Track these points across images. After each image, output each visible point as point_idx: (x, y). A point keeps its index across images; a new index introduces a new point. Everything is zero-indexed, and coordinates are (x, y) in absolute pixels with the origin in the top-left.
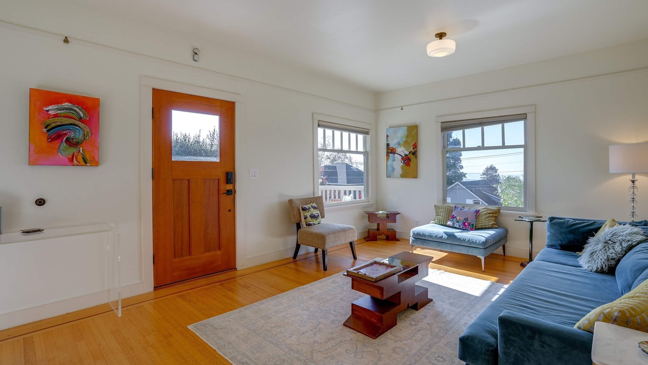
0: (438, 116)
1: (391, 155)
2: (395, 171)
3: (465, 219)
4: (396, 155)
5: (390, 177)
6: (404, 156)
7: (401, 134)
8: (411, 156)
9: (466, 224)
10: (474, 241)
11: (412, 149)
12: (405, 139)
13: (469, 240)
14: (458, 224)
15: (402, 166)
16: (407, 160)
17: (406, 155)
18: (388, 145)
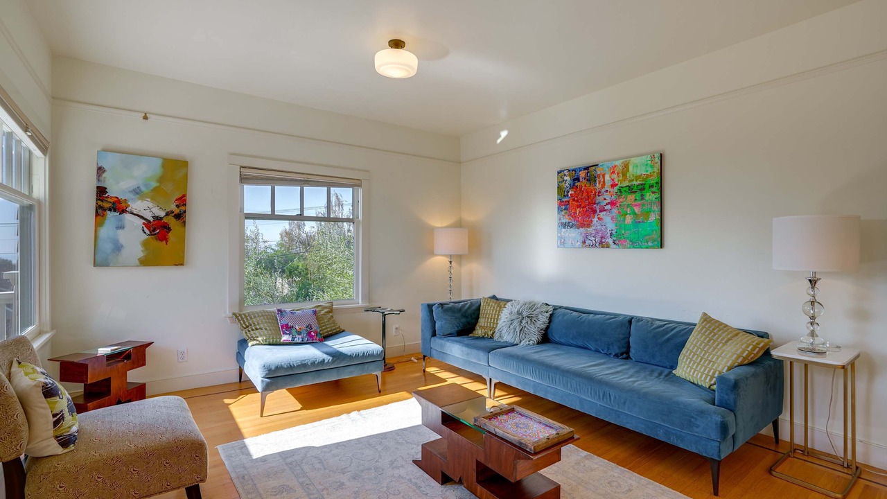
0: (232, 154)
1: (110, 214)
2: (125, 252)
3: (307, 327)
4: (127, 216)
5: (108, 266)
6: (151, 219)
7: (145, 172)
8: (171, 221)
9: (313, 334)
10: (371, 353)
11: (173, 207)
12: (154, 184)
13: (364, 354)
14: (300, 336)
15: (146, 240)
16: (159, 229)
17: (157, 218)
18: (101, 191)
